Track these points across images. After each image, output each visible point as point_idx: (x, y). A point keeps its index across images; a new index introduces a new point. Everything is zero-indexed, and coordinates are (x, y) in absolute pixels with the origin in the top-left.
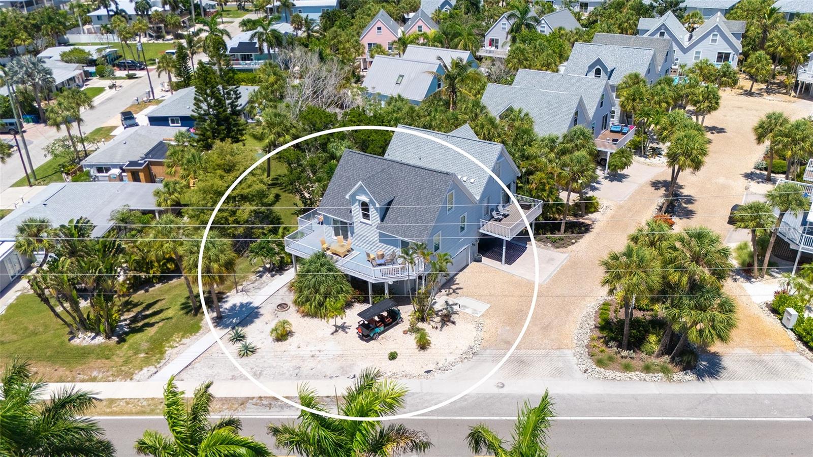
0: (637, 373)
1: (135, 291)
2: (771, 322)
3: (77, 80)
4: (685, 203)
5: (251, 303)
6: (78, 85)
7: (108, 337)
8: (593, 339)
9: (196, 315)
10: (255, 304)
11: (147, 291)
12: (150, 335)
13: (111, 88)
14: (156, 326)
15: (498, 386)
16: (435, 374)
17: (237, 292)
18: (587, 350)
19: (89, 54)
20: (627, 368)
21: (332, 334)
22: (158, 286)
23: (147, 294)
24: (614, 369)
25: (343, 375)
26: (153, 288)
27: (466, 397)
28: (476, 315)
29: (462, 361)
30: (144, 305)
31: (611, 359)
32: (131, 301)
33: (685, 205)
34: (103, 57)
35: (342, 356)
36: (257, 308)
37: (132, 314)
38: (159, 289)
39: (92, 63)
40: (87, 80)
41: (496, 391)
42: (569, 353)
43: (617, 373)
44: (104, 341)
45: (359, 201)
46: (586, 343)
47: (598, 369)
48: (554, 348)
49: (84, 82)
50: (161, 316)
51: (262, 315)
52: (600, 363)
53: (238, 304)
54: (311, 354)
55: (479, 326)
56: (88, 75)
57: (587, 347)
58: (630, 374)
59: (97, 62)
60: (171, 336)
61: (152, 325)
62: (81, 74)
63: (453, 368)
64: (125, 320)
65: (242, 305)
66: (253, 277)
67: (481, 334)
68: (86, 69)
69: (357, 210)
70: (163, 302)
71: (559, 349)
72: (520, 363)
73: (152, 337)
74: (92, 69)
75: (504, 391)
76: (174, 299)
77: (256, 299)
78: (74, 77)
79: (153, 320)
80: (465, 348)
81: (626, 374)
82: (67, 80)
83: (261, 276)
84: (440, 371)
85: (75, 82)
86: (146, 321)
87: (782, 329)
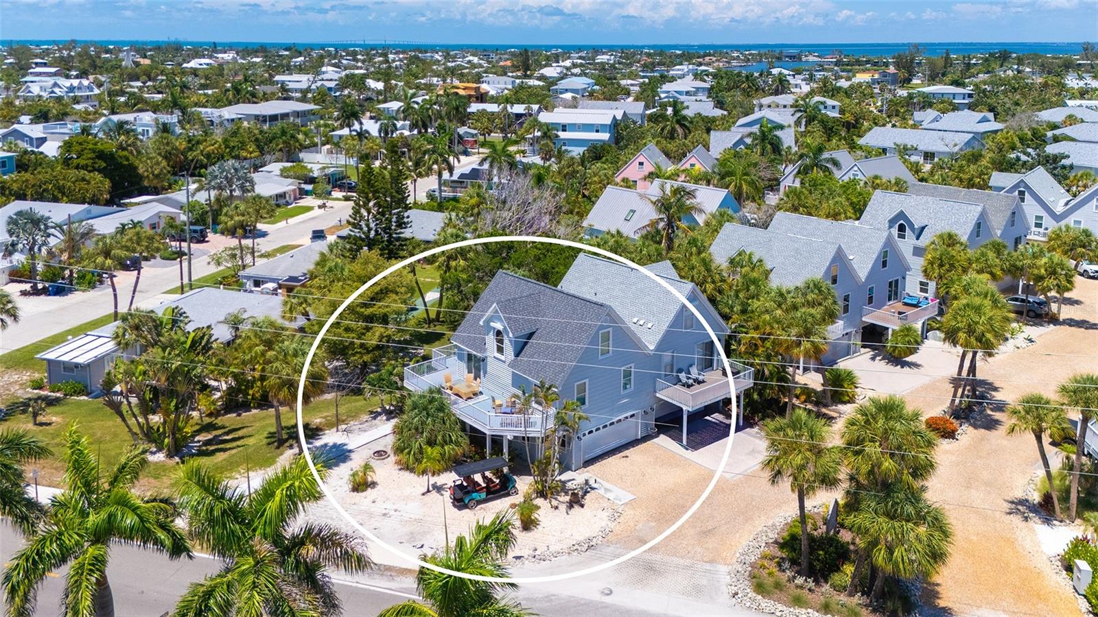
0: (809, 610)
1: (226, 413)
2: (1057, 582)
3: (287, 196)
4: (992, 410)
5: (345, 445)
6: (287, 202)
7: (170, 456)
8: (764, 557)
9: (278, 448)
10: (349, 447)
11: (239, 415)
12: (216, 461)
13: (320, 207)
14: (228, 453)
15: (602, 592)
16: (527, 562)
17: (337, 431)
18: (750, 569)
19: (311, 170)
20: (798, 602)
21: (423, 494)
22: (254, 411)
23: (238, 418)
24: (779, 600)
25: (409, 541)
26: (248, 413)
27: (553, 598)
28: (618, 502)
29: (569, 553)
30: (226, 430)
31: (778, 586)
32: (216, 424)
33: (989, 412)
34: (325, 175)
35: (419, 521)
36: (350, 451)
37: (210, 437)
38: (253, 416)
39: (312, 181)
40: (300, 198)
41: (597, 597)
42: (723, 569)
43: (780, 607)
44: (164, 459)
45: (494, 328)
46: (753, 560)
47: (752, 594)
48: (705, 559)
49: (296, 199)
50: (238, 443)
51: (351, 459)
52: (760, 588)
53: (331, 444)
54: (384, 512)
55: (616, 516)
56: (303, 193)
57: (752, 565)
58: (797, 611)
59: (317, 180)
60: (238, 466)
61: (224, 450)
62: (294, 190)
63: (553, 559)
64: (199, 441)
65: (335, 446)
66: (366, 417)
67: (612, 525)
68: (303, 186)
69: (491, 340)
70: (250, 429)
71: (711, 562)
72: (648, 570)
73: (216, 464)
74: (309, 187)
75: (608, 600)
76: (263, 427)
77: (352, 441)
78: (285, 193)
79: (228, 445)
80: (581, 538)
81: (792, 609)
82: (277, 195)
83: (375, 418)
84: (533, 560)
85: (285, 198)
86: (220, 446)
87: (1072, 595)
